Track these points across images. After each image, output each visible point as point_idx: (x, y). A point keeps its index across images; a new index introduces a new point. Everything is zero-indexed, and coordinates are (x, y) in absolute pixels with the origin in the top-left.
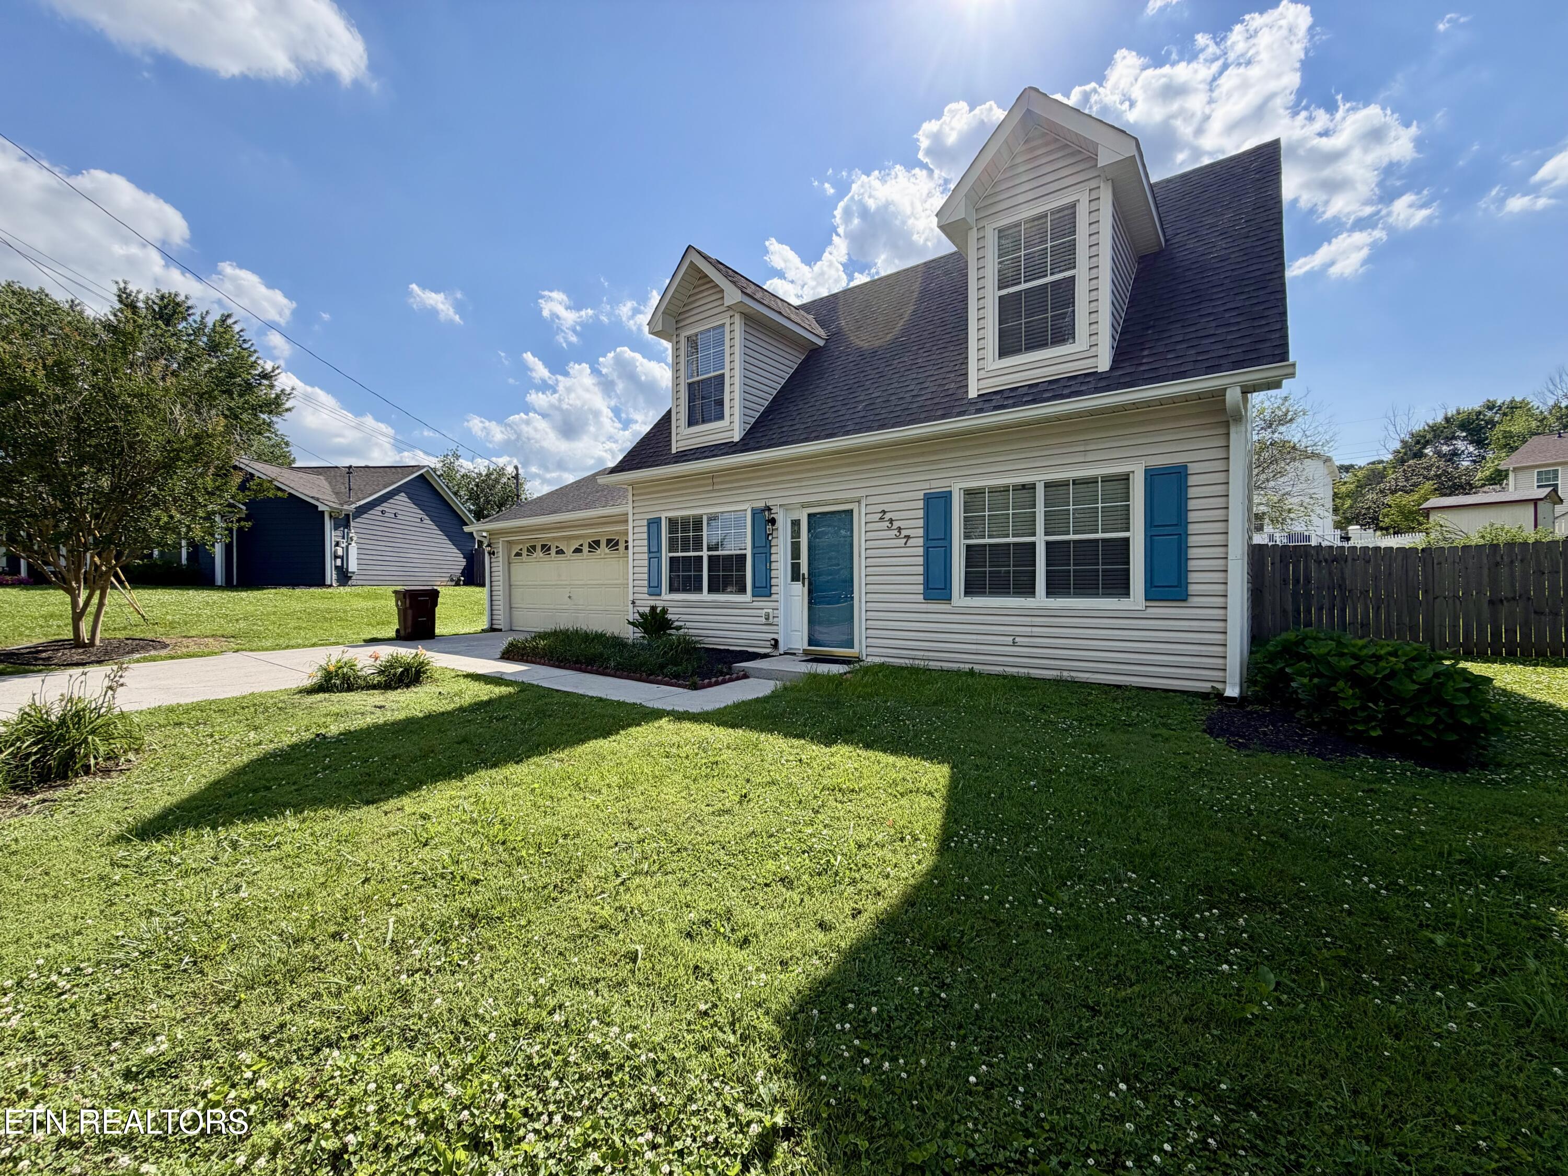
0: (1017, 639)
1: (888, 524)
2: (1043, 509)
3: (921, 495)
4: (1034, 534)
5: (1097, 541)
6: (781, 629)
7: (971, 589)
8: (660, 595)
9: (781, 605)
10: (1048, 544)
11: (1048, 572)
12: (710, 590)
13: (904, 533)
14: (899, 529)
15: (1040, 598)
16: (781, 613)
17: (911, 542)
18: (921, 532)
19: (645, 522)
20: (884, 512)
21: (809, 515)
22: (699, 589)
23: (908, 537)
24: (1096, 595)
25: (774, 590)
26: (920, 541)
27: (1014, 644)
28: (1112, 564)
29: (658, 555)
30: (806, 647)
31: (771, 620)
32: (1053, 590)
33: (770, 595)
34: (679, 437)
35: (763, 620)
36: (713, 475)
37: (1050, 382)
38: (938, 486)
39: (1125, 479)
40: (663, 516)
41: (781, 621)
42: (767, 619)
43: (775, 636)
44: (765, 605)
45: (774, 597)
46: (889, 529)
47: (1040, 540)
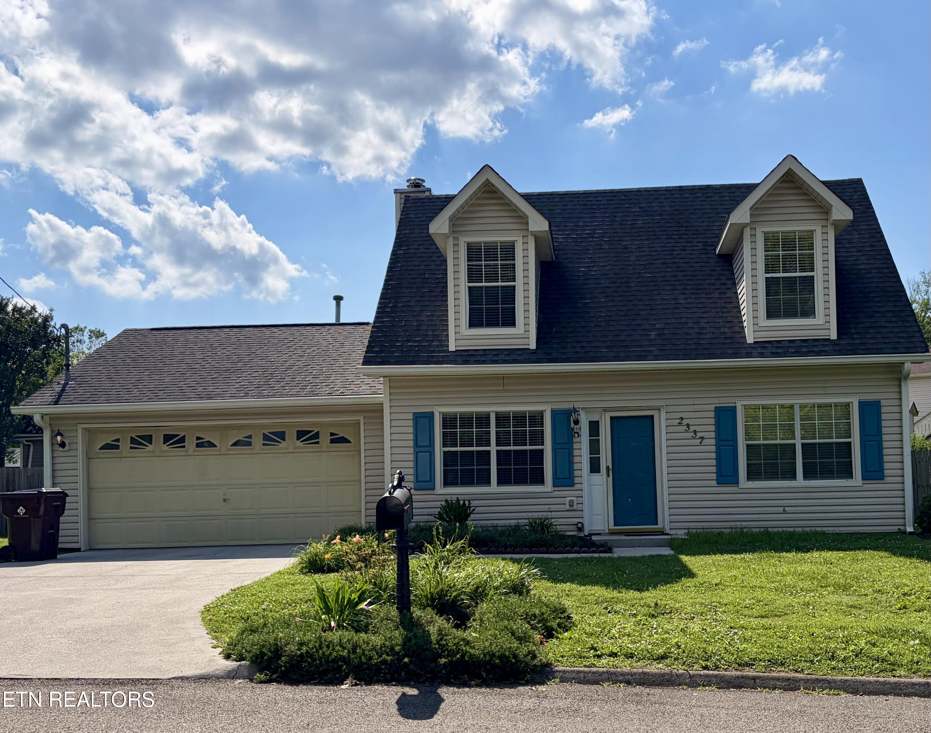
0: (786, 509)
1: (685, 427)
2: (799, 422)
3: (712, 407)
4: (794, 438)
5: (832, 443)
6: (586, 514)
7: (752, 475)
8: (433, 489)
9: (585, 493)
10: (803, 445)
11: (803, 463)
12: (500, 482)
13: (699, 435)
14: (695, 432)
15: (800, 481)
16: (585, 500)
17: (705, 442)
18: (713, 435)
19: (411, 416)
20: (682, 419)
21: (612, 418)
22: (488, 482)
23: (702, 438)
24: (833, 478)
25: (577, 480)
26: (713, 442)
27: (785, 512)
28: (842, 458)
29: (430, 449)
30: (612, 526)
31: (575, 506)
32: (807, 475)
33: (573, 485)
34: (458, 337)
35: (567, 507)
36: (504, 378)
37: (802, 340)
38: (725, 402)
39: (848, 405)
40: (438, 412)
41: (586, 507)
42: (571, 506)
43: (580, 520)
44: (568, 494)
45: (577, 487)
46: (686, 431)
47: (798, 443)
